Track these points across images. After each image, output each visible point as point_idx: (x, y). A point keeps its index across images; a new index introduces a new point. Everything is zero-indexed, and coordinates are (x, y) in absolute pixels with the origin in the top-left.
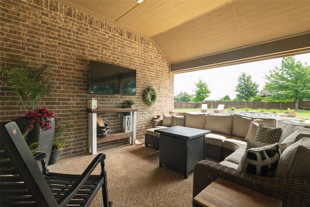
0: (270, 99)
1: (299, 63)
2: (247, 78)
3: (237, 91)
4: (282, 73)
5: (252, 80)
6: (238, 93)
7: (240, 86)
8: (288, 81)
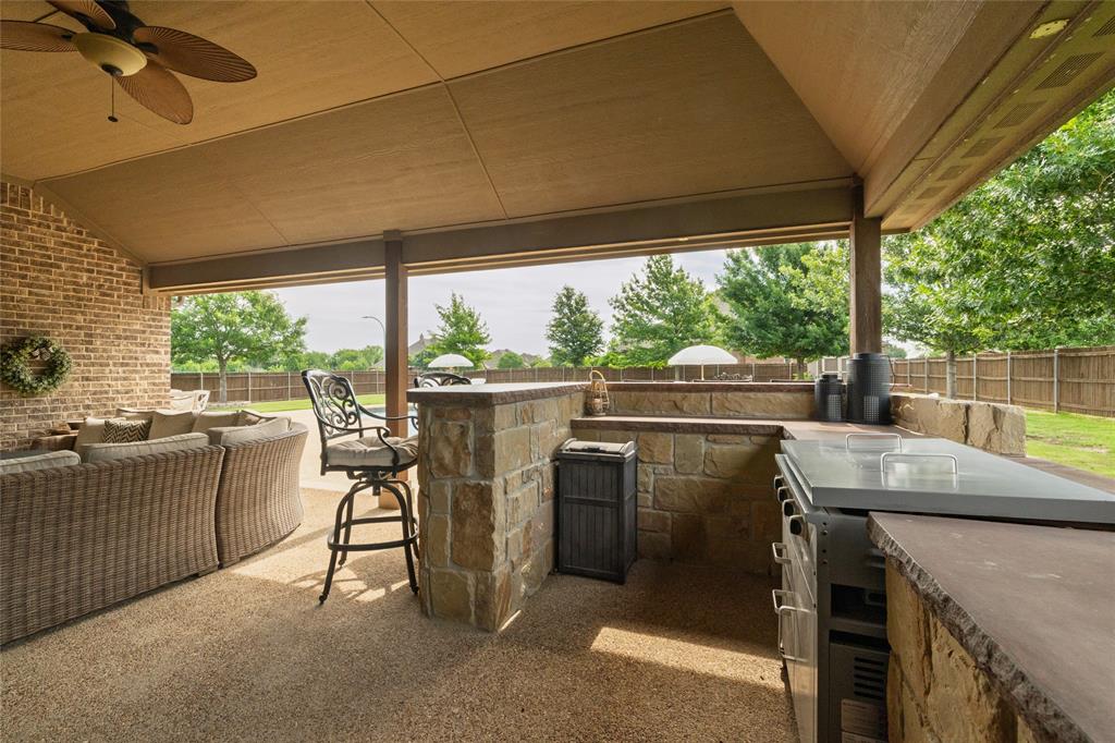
1: (681, 274)
2: (576, 301)
3: (551, 337)
4: (649, 297)
6: (554, 345)
7: (559, 324)
8: (662, 316)
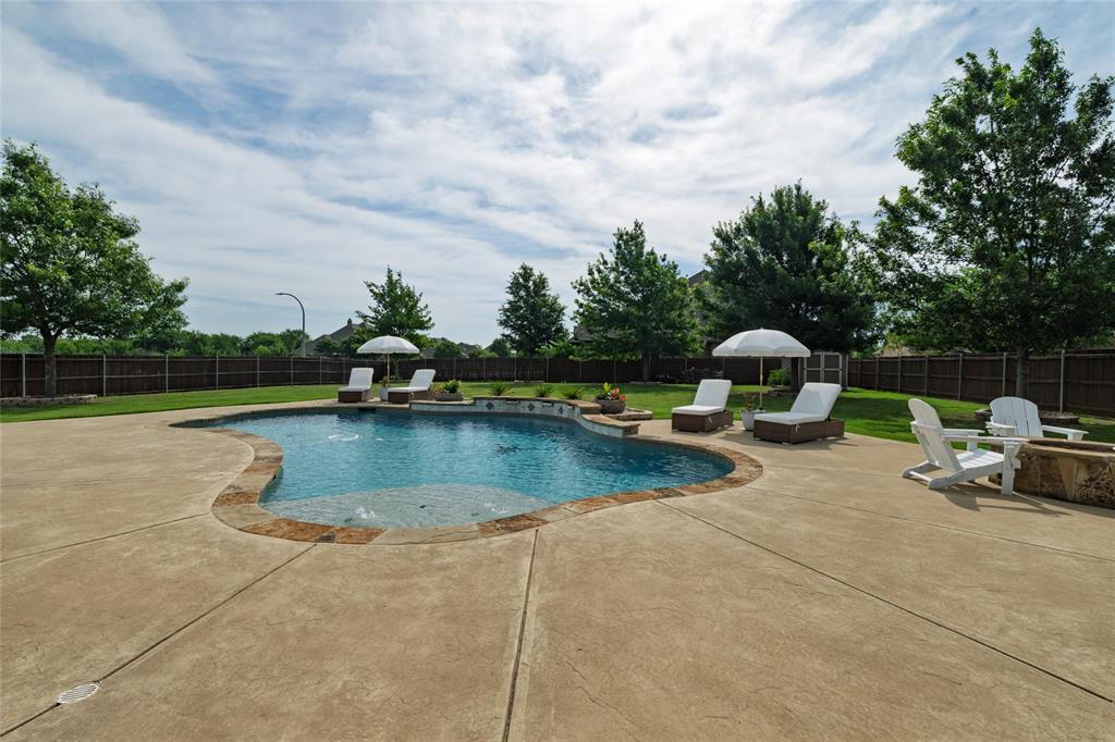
0: (590, 352)
1: (652, 257)
2: (534, 283)
3: (504, 323)
4: (617, 280)
5: (548, 293)
6: (508, 331)
7: (514, 308)
8: (631, 302)
